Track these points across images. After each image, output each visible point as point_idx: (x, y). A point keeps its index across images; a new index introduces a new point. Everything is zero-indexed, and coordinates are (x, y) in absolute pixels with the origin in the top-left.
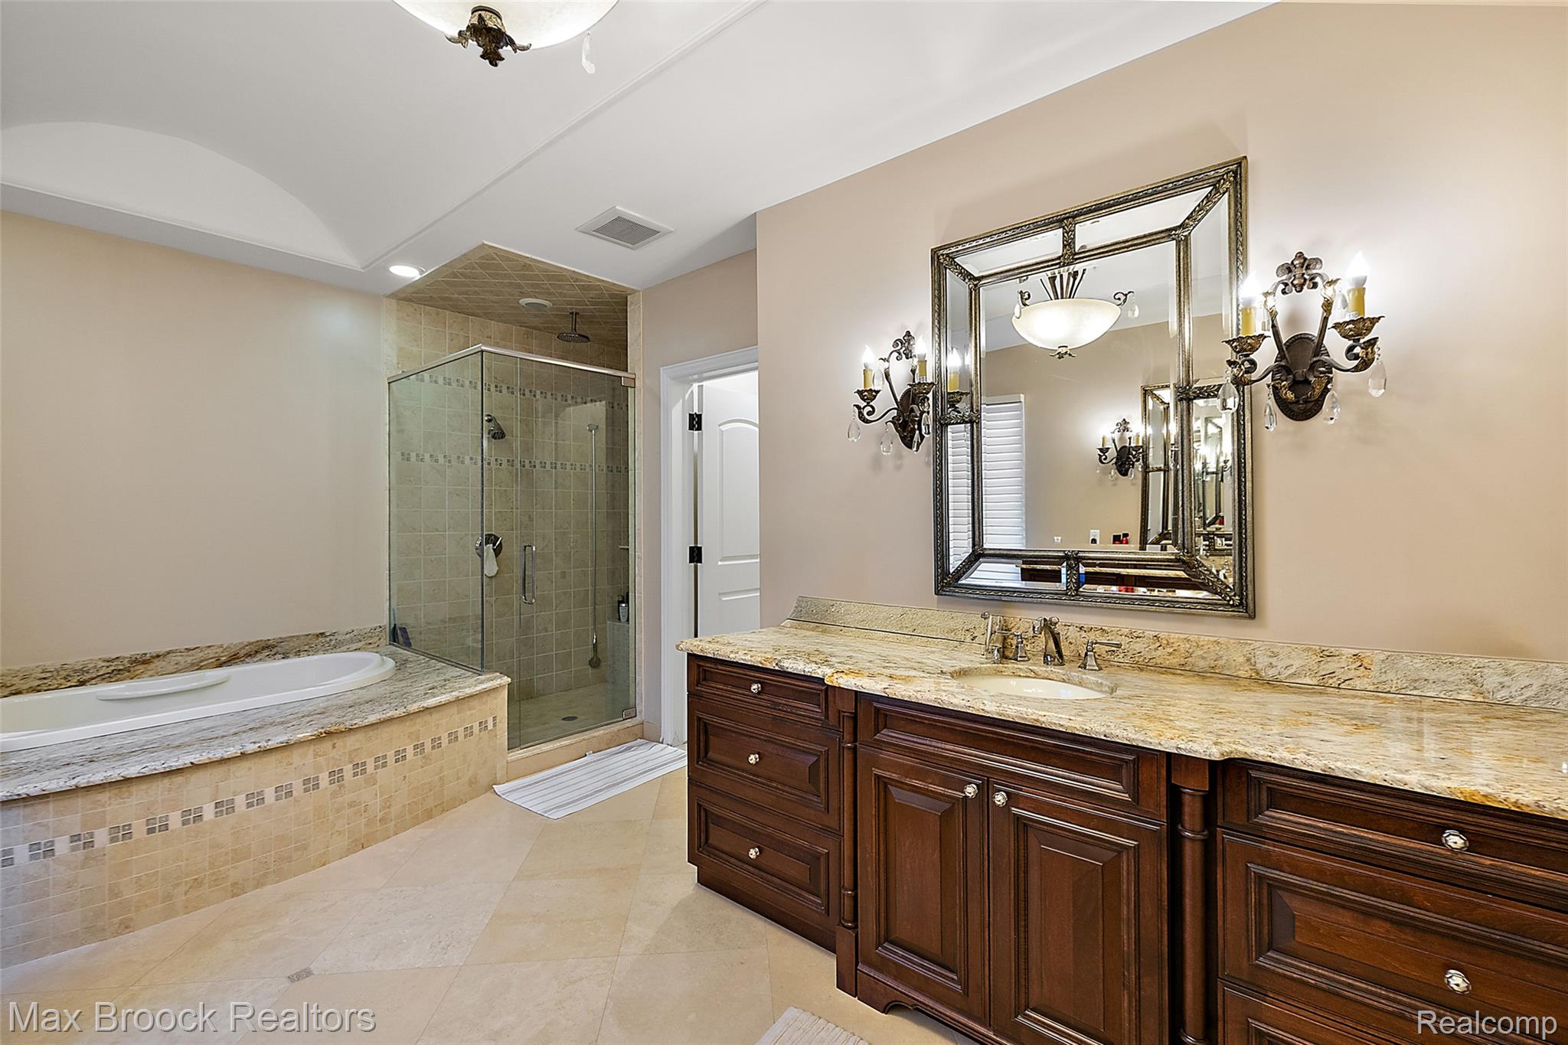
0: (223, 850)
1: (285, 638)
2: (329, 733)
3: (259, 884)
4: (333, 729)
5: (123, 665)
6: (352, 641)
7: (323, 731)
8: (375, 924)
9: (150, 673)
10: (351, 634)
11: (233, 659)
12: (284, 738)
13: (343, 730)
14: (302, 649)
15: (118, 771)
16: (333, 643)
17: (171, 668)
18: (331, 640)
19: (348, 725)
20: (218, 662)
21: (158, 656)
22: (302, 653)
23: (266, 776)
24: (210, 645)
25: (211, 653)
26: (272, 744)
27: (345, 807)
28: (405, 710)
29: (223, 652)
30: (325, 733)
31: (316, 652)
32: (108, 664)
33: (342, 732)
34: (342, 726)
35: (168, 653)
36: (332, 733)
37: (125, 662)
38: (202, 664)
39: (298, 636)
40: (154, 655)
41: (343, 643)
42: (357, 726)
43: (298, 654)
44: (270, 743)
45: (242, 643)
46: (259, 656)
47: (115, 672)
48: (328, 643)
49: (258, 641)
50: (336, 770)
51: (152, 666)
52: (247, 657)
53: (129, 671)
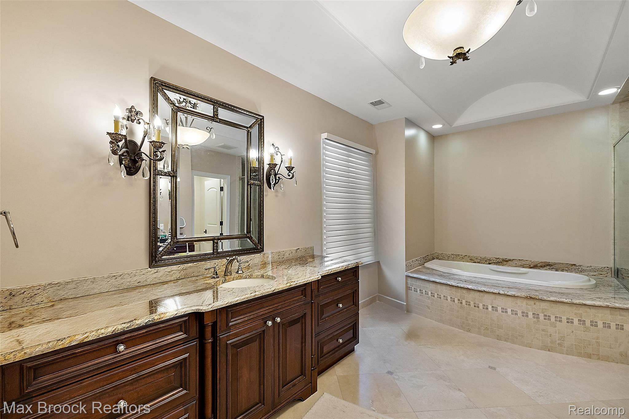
0: (494, 322)
1: (556, 263)
2: (531, 298)
3: (506, 340)
4: (533, 297)
5: (500, 261)
6: (590, 271)
7: (529, 296)
8: (526, 372)
9: (508, 265)
10: (590, 268)
11: (535, 267)
12: (513, 293)
13: (538, 298)
14: (564, 269)
15: (467, 286)
16: (580, 270)
17: (514, 265)
18: (579, 268)
19: (540, 297)
20: (530, 267)
21: (510, 260)
22: (564, 271)
23: (509, 304)
24: (527, 260)
25: (527, 263)
26: (509, 294)
27: (540, 330)
28: (571, 301)
29: (531, 263)
30: (529, 297)
31: (572, 272)
32: (496, 259)
33: (537, 299)
34: (537, 297)
35: (513, 260)
36: (532, 298)
37: (501, 260)
38: (524, 266)
39: (562, 263)
40: (509, 259)
41: (585, 271)
42: (544, 299)
43: (562, 270)
44: (508, 293)
45: (539, 261)
46: (545, 268)
47: (498, 262)
48: (577, 269)
49: (545, 262)
50: (536, 313)
51: (508, 263)
52: (541, 267)
53: (502, 263)
